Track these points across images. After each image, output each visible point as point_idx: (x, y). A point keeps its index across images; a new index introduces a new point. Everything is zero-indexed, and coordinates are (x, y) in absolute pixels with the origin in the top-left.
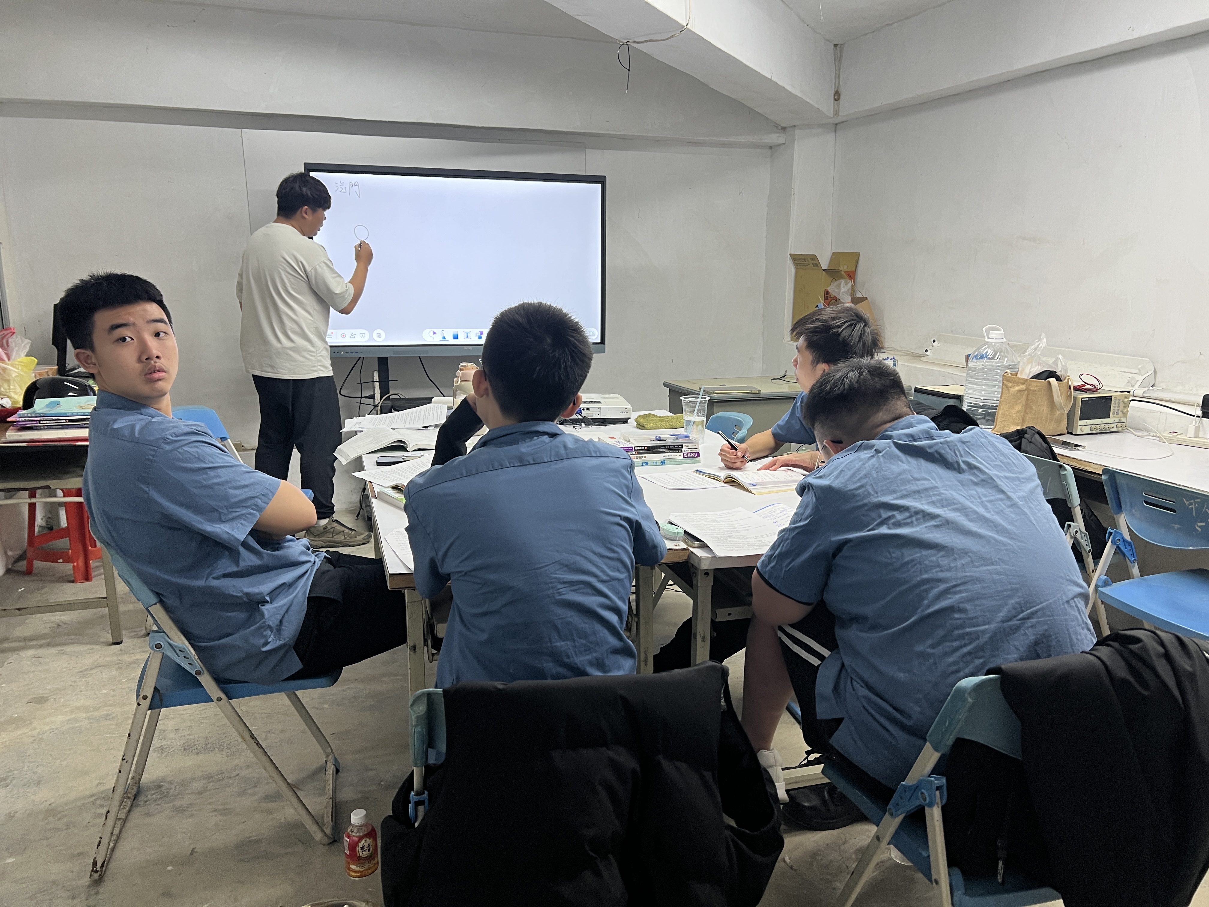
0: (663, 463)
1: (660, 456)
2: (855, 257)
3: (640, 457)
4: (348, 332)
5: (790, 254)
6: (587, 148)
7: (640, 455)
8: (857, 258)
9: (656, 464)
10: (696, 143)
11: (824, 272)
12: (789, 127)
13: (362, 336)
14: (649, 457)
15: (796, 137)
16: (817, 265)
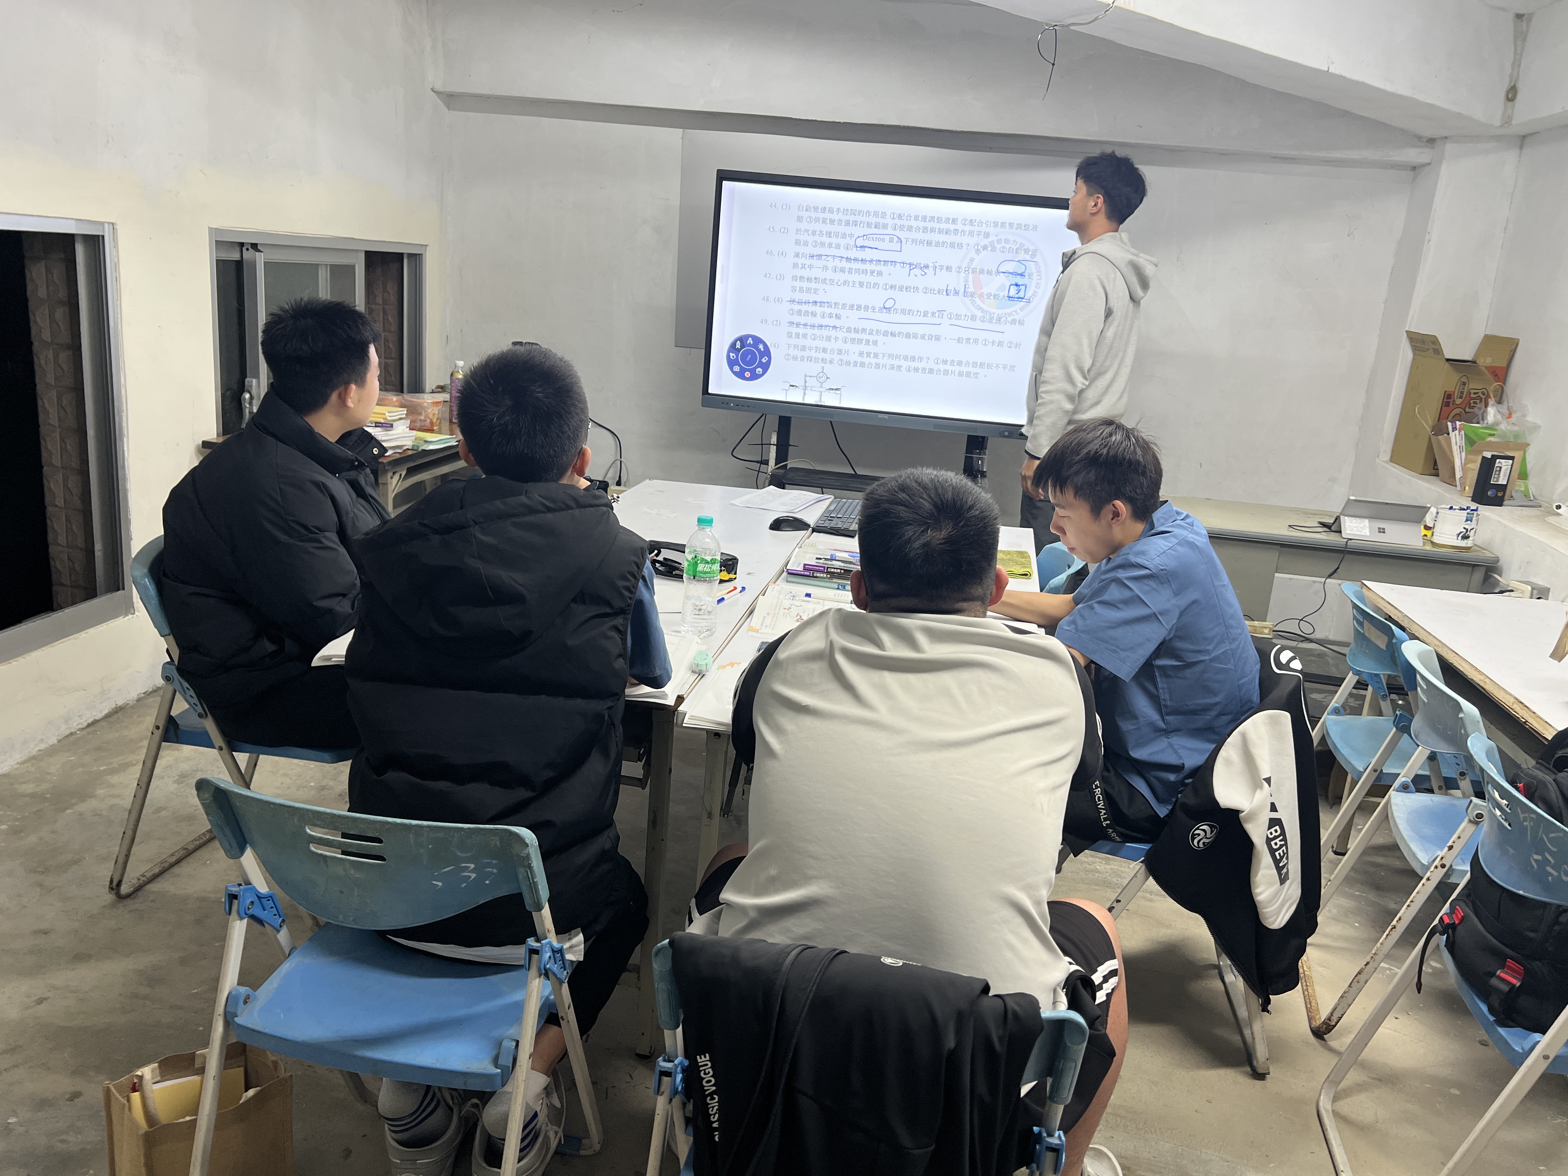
2: (1510, 346)
5: (1407, 331)
8: (1514, 347)
11: (1447, 364)
12: (1439, 138)
15: (1446, 154)
16: (1438, 351)
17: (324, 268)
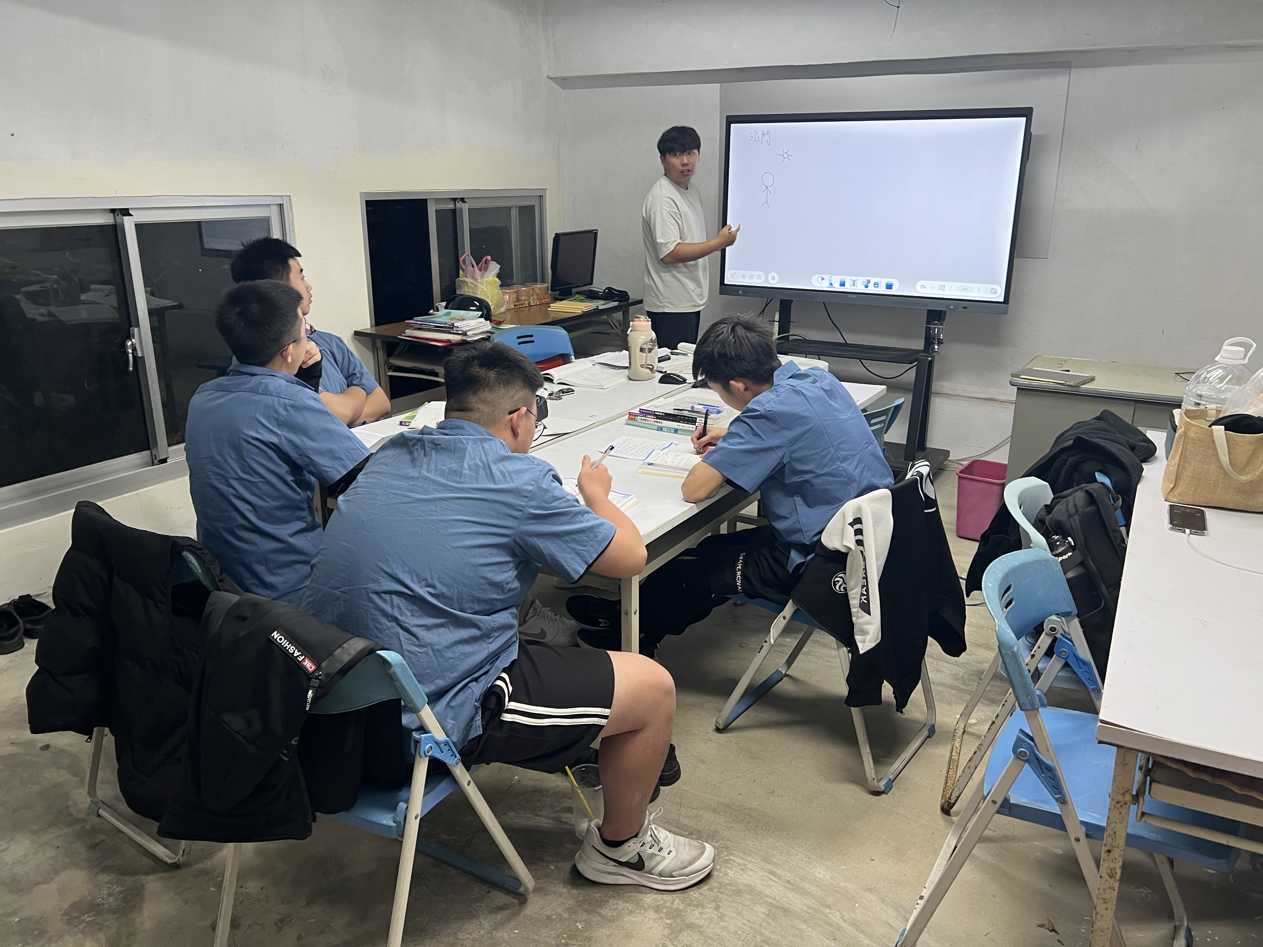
0: (676, 431)
1: (674, 425)
3: (657, 422)
4: (747, 273)
6: (1074, 68)
7: (658, 420)
9: (669, 430)
13: (759, 277)
14: (665, 423)
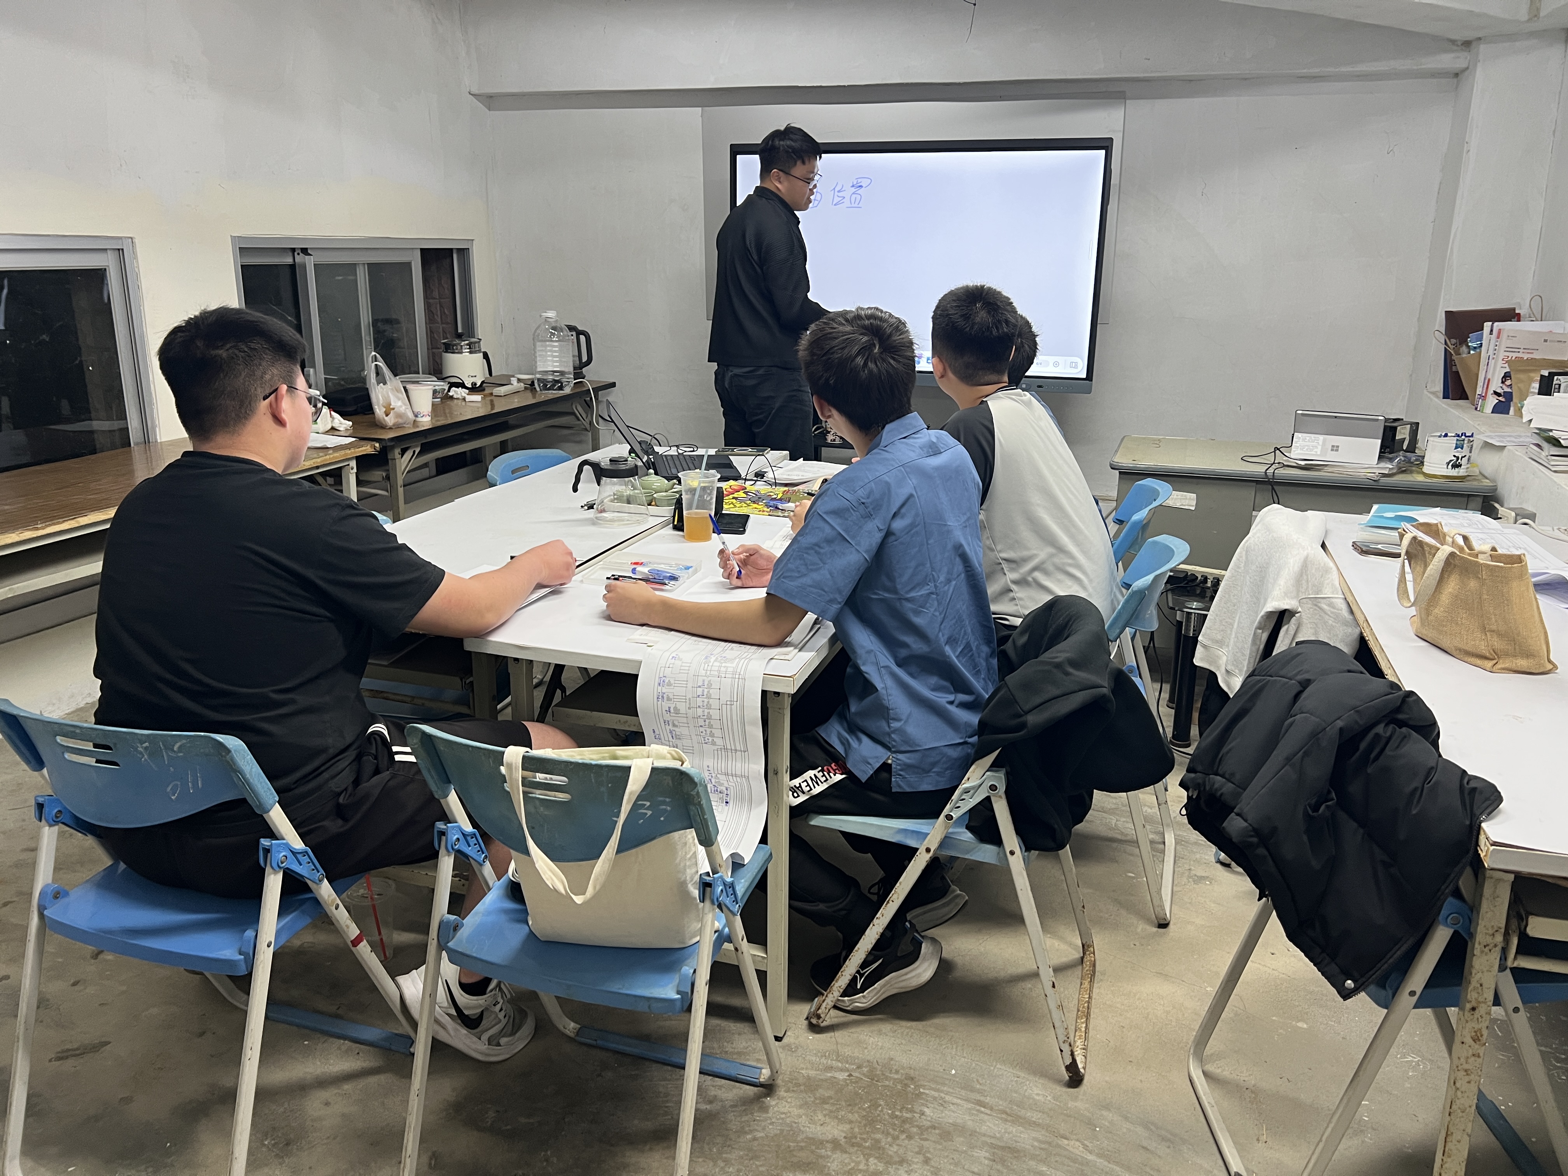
6: (1130, 99)
10: (1314, 77)
12: (1474, 40)
15: (1481, 57)
17: (361, 267)
